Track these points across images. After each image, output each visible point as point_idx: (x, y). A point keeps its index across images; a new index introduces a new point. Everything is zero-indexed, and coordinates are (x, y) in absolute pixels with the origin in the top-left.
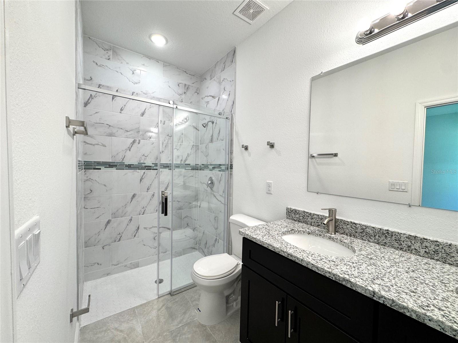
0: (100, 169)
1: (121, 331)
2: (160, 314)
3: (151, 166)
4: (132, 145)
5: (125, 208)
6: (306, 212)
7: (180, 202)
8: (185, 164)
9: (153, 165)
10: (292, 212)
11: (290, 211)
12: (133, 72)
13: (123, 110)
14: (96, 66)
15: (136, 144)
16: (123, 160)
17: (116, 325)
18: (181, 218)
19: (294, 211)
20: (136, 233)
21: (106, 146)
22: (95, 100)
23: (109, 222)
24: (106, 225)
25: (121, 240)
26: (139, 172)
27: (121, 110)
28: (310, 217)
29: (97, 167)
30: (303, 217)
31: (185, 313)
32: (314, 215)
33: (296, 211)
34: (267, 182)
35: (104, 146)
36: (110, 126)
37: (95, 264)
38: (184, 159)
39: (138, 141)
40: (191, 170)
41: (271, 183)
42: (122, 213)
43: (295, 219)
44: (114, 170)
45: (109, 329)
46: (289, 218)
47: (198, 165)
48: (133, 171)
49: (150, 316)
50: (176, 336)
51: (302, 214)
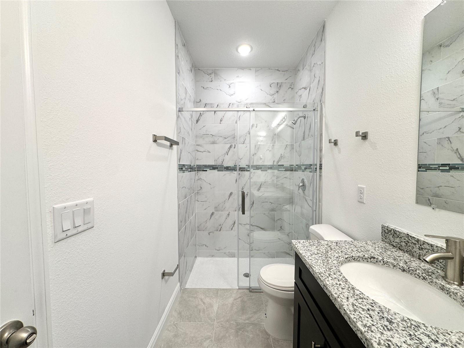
0: (206, 171)
1: (204, 303)
2: (235, 303)
3: (245, 168)
4: (229, 150)
5: (224, 203)
6: (411, 237)
7: (273, 204)
8: (278, 165)
9: (247, 167)
10: (390, 233)
11: (386, 231)
12: (229, 86)
13: (222, 121)
14: (203, 89)
15: (232, 149)
16: (222, 163)
17: (203, 297)
18: (274, 220)
19: (393, 231)
20: (233, 227)
21: (210, 152)
22: (203, 116)
23: (213, 214)
24: (211, 216)
25: (221, 230)
26: (235, 173)
27: (221, 121)
28: (417, 246)
29: (205, 169)
30: (407, 244)
31: (255, 313)
32: (424, 243)
33: (395, 232)
34: (358, 187)
35: (209, 152)
36: (213, 135)
37: (204, 245)
38: (276, 160)
39: (234, 146)
40: (285, 171)
41: (363, 188)
42: (222, 207)
43: (395, 245)
44: (216, 171)
45: (197, 298)
46: (385, 240)
47: (293, 165)
48: (230, 173)
49: (227, 301)
50: (240, 329)
51: (405, 239)
